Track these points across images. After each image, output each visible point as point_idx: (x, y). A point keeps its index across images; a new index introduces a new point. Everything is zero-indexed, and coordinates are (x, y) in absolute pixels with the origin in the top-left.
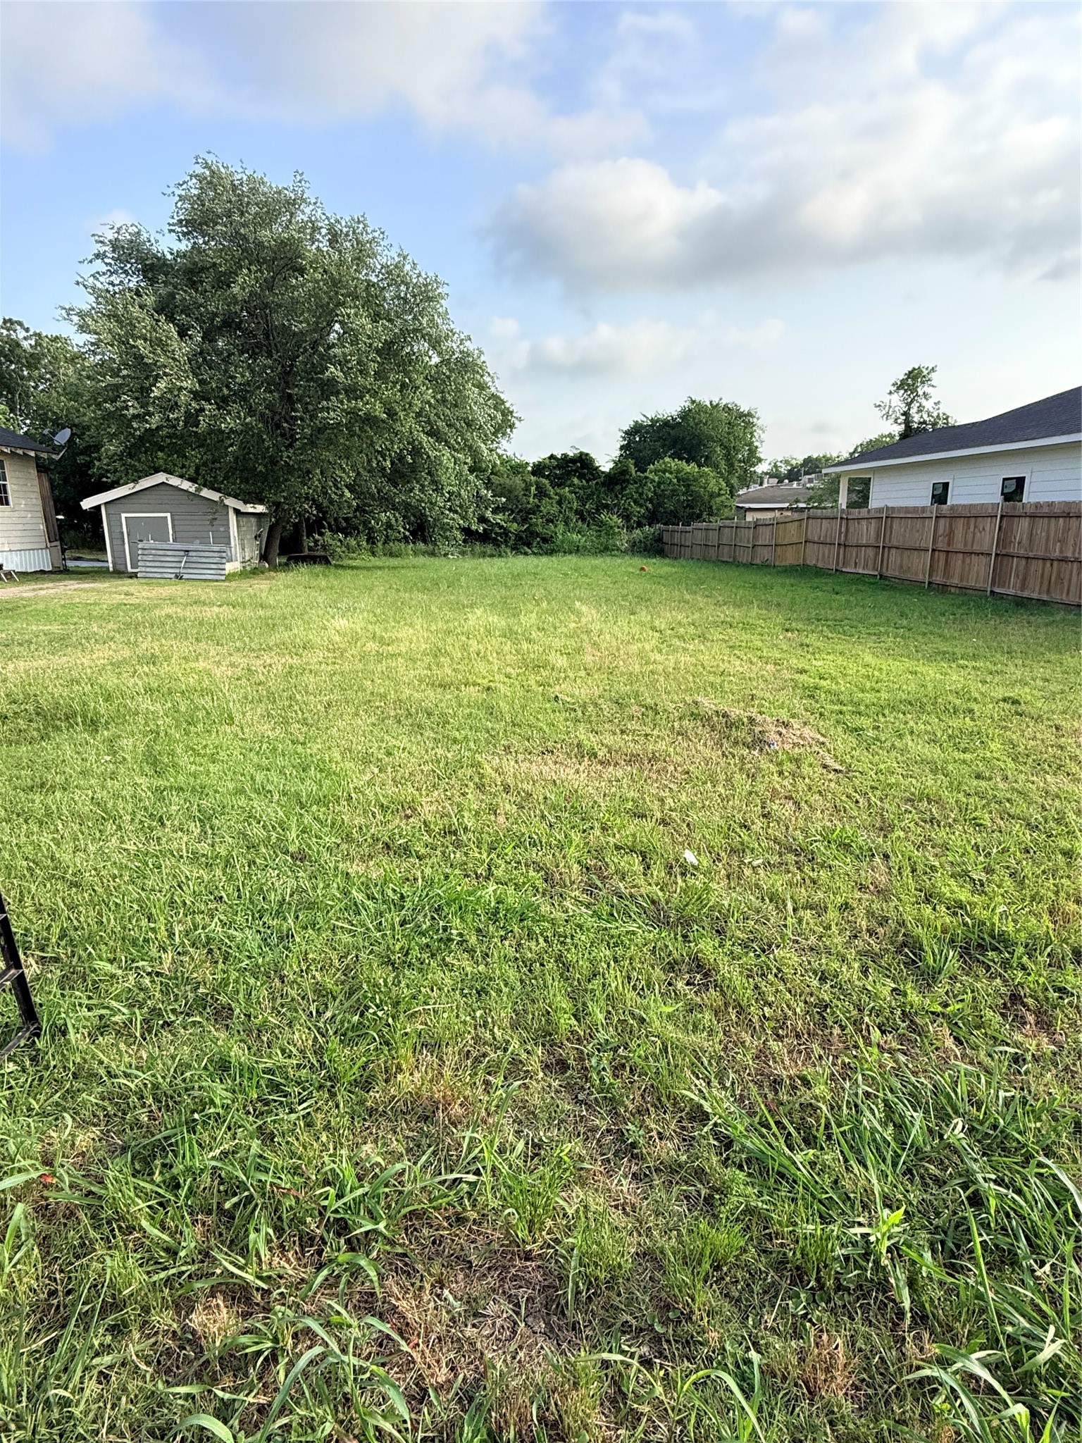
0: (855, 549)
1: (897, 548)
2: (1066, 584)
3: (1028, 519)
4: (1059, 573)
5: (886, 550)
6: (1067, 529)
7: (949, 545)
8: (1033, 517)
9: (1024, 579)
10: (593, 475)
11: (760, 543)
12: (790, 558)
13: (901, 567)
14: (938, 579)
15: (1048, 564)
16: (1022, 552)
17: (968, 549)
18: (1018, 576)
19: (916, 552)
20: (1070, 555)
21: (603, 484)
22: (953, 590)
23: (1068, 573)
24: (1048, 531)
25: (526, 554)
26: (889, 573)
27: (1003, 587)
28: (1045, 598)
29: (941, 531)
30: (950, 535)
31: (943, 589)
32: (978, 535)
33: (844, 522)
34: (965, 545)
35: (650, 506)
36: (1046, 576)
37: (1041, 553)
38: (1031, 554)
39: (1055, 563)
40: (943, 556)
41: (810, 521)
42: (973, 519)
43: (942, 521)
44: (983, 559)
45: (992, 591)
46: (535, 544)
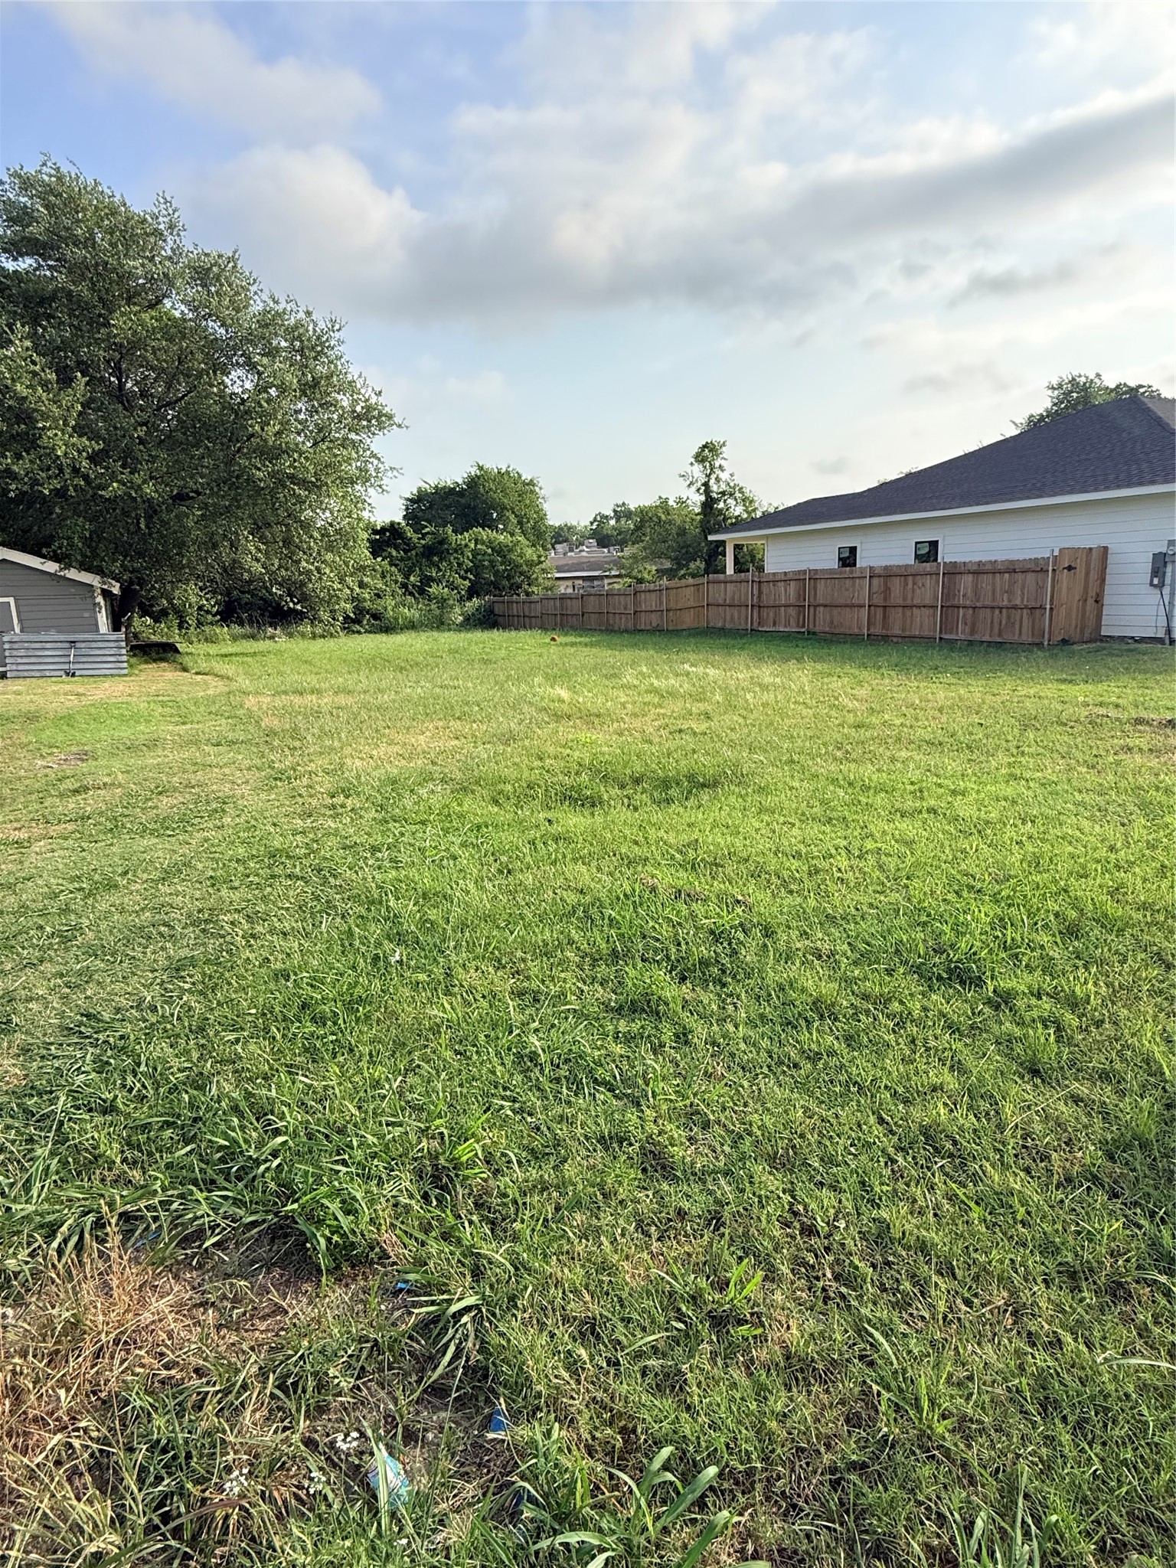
0: (773, 610)
1: (825, 606)
2: (1017, 626)
3: (971, 576)
4: (1009, 617)
5: (812, 609)
6: (1013, 583)
7: (885, 599)
8: (975, 573)
9: (973, 625)
10: (408, 545)
11: (644, 609)
12: (688, 620)
13: (832, 622)
14: (877, 630)
15: (997, 612)
16: (968, 603)
17: (909, 602)
18: (966, 624)
19: (848, 609)
20: (1018, 602)
21: (423, 555)
22: (895, 640)
23: (1018, 618)
24: (994, 584)
25: (359, 632)
26: (817, 629)
27: (951, 633)
28: (999, 640)
29: (875, 589)
30: (887, 591)
31: (885, 639)
32: (918, 591)
33: (756, 586)
34: (905, 599)
35: (472, 577)
36: (996, 624)
37: (988, 603)
38: (978, 604)
39: (1004, 611)
40: (880, 611)
41: (711, 585)
42: (910, 578)
43: (875, 581)
44: (927, 612)
45: (941, 638)
46: (365, 622)
